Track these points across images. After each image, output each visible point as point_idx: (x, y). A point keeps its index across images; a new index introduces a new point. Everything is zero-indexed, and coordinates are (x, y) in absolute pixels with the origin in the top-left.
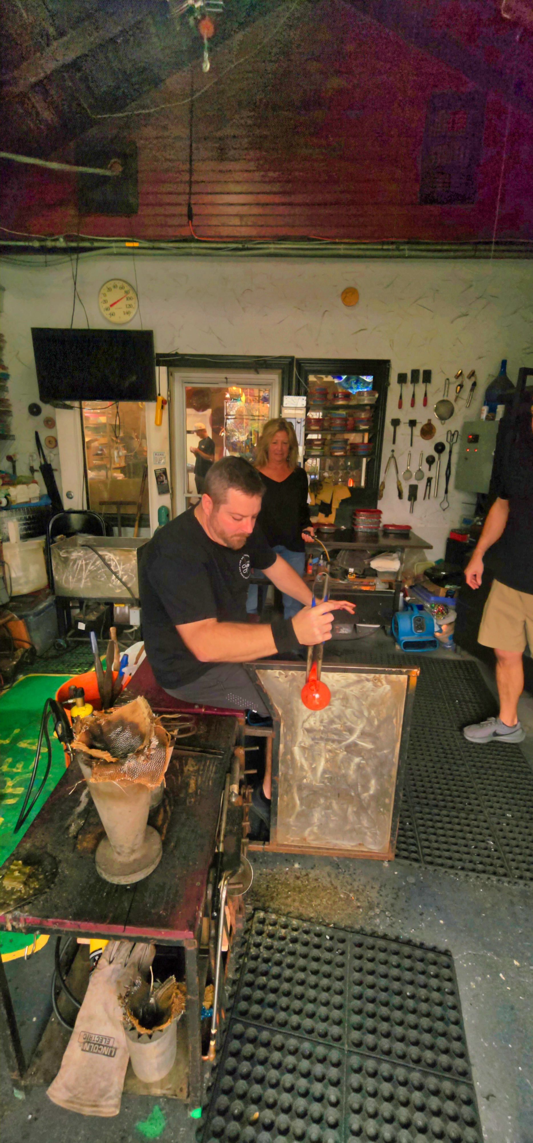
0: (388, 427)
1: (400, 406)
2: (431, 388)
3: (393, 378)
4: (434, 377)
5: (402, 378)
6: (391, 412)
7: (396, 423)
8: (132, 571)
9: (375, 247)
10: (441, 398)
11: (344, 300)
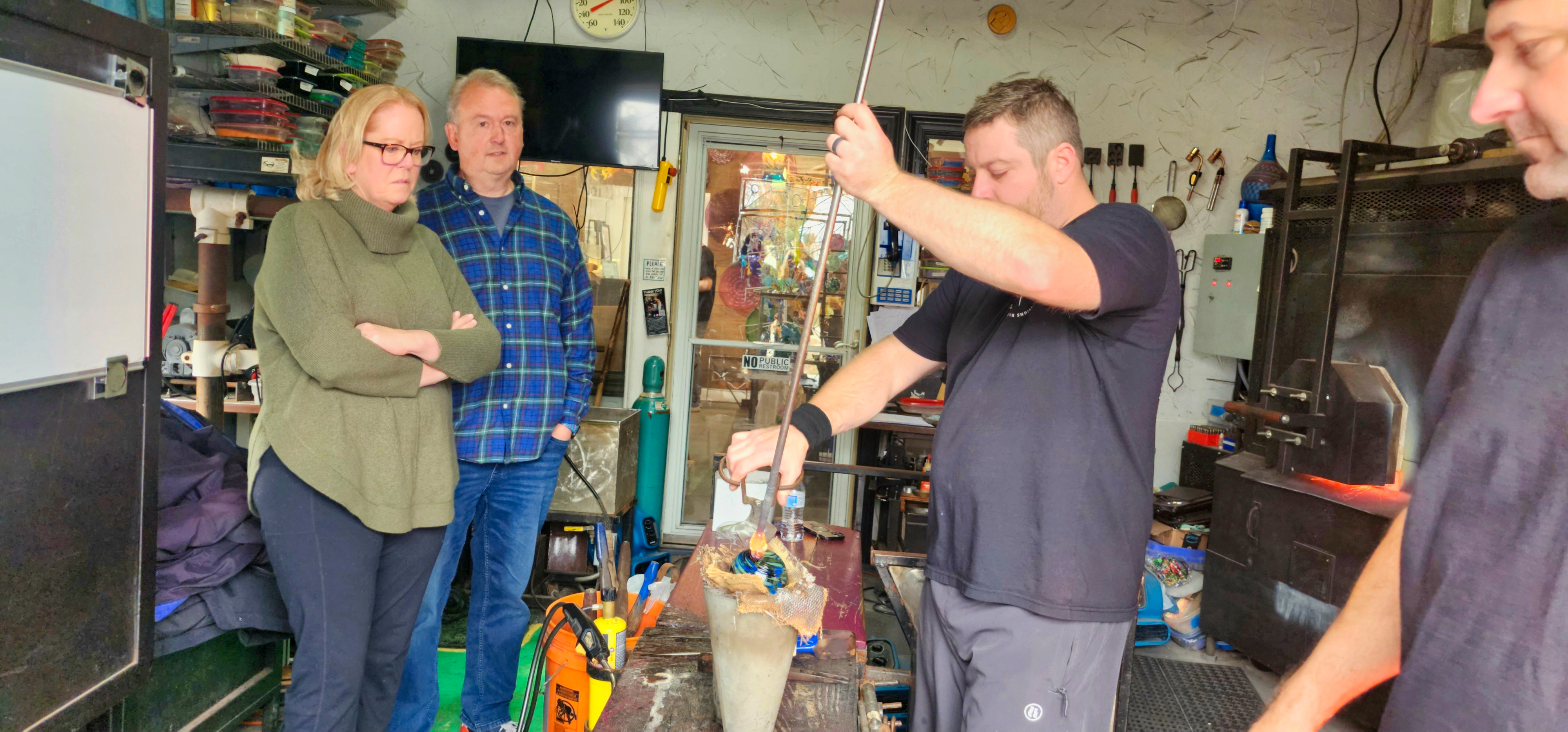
2: (1143, 175)
4: (1149, 157)
5: (1094, 156)
8: (607, 465)
10: (1165, 194)
11: (991, 24)
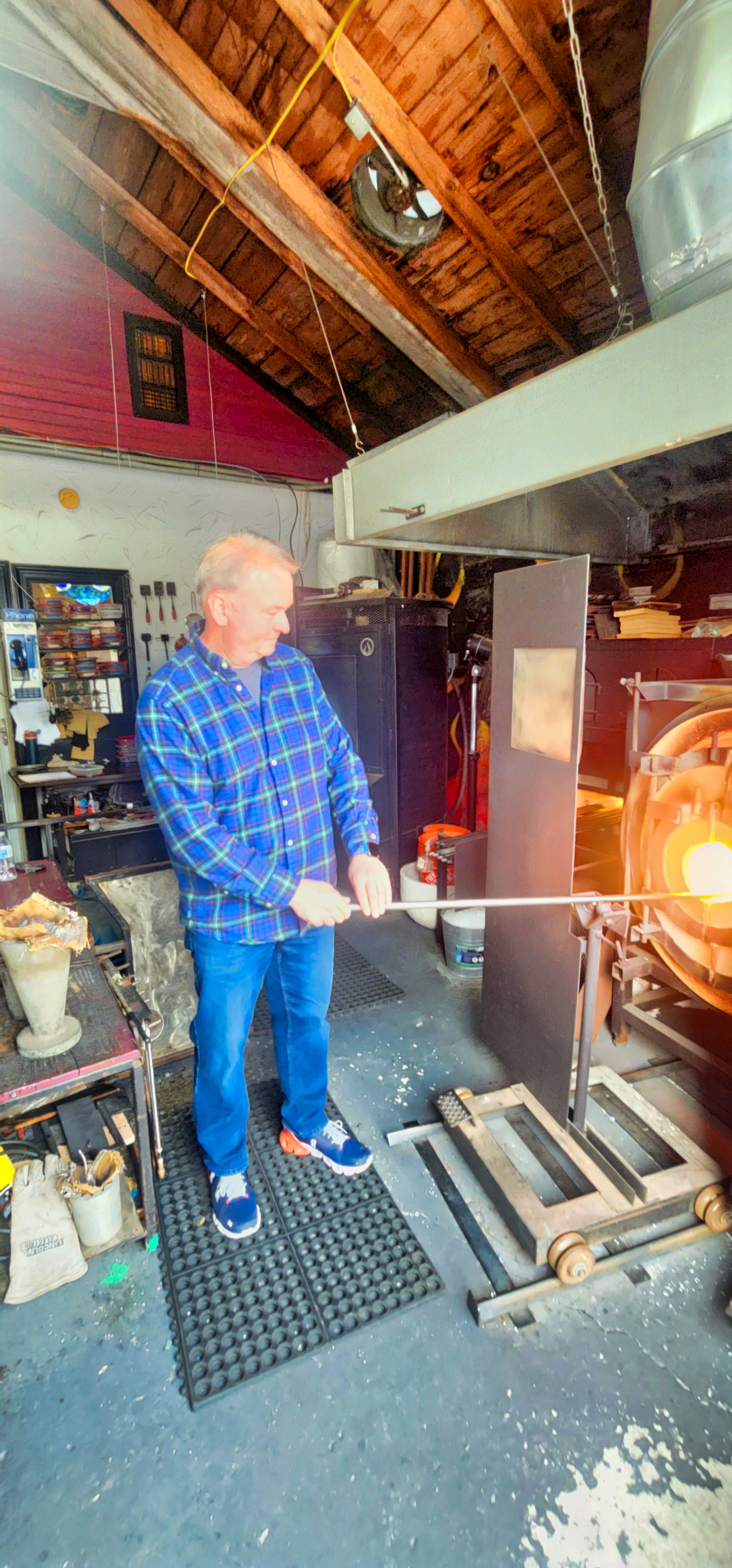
0: (139, 643)
1: (148, 619)
2: (178, 601)
3: (135, 590)
4: (179, 589)
5: (145, 591)
6: (140, 627)
7: (146, 638)
9: (94, 452)
10: (191, 613)
11: (62, 502)
